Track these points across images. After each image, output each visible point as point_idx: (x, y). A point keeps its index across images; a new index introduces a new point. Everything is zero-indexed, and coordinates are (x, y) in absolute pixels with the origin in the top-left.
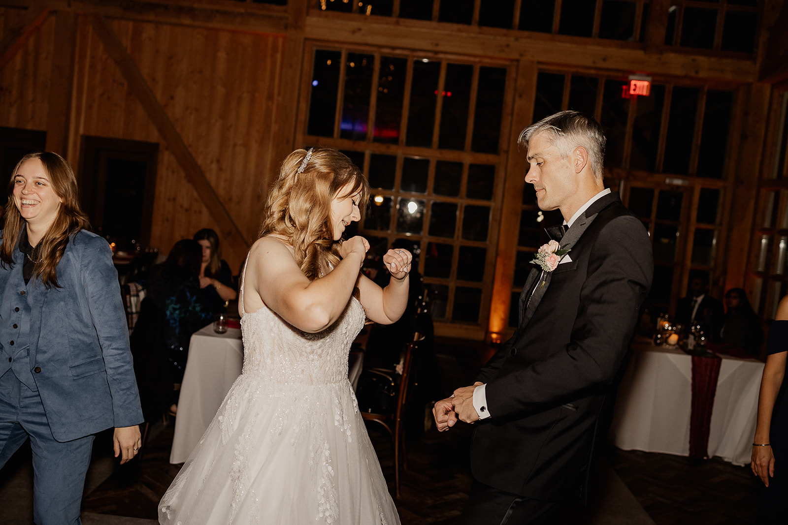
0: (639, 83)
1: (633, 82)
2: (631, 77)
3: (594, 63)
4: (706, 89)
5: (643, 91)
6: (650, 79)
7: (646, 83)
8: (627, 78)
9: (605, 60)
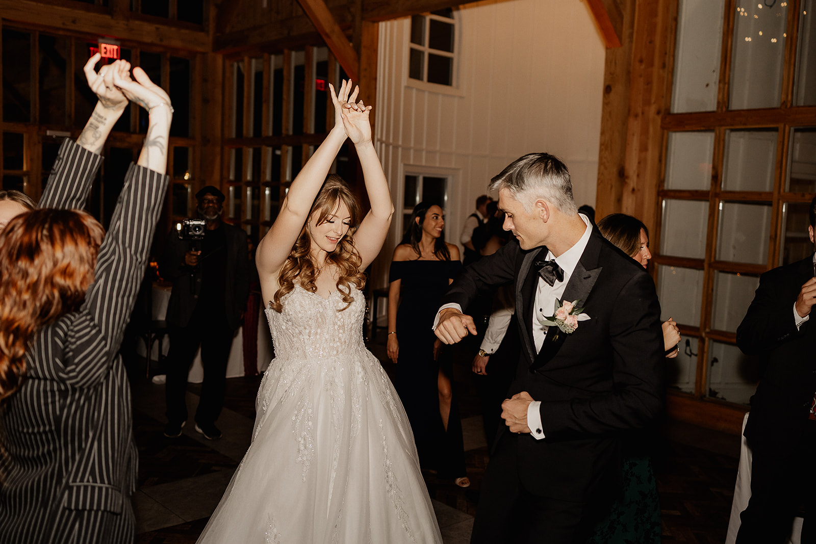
0: (109, 47)
1: (103, 46)
2: (100, 40)
3: (64, 24)
4: (168, 55)
5: (113, 55)
6: (119, 43)
7: (115, 47)
8: (97, 40)
9: (74, 22)
